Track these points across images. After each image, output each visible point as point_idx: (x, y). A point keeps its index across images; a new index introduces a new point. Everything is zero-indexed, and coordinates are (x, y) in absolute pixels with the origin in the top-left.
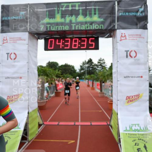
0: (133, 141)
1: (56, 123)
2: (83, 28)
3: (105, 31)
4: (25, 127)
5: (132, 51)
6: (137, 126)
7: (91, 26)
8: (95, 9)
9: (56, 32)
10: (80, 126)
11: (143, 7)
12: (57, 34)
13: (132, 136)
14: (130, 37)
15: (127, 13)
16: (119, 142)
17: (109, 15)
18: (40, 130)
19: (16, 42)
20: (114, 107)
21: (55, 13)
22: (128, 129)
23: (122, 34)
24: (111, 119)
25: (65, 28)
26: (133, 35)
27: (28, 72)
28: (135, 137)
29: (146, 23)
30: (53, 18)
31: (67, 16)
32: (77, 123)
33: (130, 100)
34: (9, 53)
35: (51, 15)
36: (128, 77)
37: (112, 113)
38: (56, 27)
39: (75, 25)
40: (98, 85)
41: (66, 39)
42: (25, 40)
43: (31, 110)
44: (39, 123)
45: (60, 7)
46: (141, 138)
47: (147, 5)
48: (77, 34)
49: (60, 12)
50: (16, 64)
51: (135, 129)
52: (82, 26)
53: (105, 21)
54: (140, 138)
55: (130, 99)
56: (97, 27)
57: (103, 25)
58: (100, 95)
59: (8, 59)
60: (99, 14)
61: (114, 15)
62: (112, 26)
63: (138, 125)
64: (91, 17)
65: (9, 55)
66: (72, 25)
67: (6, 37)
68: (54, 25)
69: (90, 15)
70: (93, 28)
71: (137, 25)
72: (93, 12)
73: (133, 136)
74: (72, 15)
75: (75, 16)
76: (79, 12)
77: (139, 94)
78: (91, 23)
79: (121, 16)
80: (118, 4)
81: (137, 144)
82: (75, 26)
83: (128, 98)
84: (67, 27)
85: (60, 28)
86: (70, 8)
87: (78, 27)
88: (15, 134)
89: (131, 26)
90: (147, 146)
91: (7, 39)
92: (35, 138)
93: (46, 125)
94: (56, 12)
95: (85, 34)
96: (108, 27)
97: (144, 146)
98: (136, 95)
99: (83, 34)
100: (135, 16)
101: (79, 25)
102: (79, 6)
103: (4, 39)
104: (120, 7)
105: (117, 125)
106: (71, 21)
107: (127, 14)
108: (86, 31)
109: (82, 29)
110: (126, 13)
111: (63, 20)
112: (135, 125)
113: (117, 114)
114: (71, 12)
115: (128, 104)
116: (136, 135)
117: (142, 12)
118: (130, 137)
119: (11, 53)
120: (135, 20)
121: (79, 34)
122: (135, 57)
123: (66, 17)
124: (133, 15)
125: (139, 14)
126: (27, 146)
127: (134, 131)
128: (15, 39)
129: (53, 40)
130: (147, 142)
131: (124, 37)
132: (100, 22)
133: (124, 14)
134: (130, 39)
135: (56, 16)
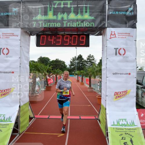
0: (120, 135)
1: (47, 117)
2: (75, 25)
3: (95, 29)
4: (16, 120)
5: (121, 49)
6: (124, 120)
7: (82, 24)
8: (86, 7)
9: (48, 29)
10: (69, 120)
11: (133, 6)
12: (49, 31)
13: (119, 130)
14: (119, 36)
16: (106, 136)
17: (100, 14)
18: (31, 123)
19: (9, 38)
20: (103, 102)
21: (47, 10)
22: (116, 123)
23: (112, 32)
24: (99, 113)
25: (56, 25)
26: (122, 33)
27: (20, 67)
28: (122, 132)
31: (59, 13)
36: (117, 73)
37: (101, 108)
38: (48, 24)
39: (66, 22)
40: (87, 81)
41: (58, 36)
42: (17, 36)
43: (22, 104)
44: (30, 116)
45: (52, 4)
46: (127, 132)
47: (136, 5)
48: (68, 31)
49: (52, 9)
50: (8, 59)
51: (122, 124)
52: (73, 23)
53: (95, 19)
54: (126, 133)
55: (118, 95)
56: (88, 24)
57: (93, 23)
58: (89, 90)
60: (90, 12)
61: (105, 14)
62: (102, 24)
63: (125, 120)
64: (82, 15)
68: (46, 22)
69: (82, 12)
70: (84, 26)
71: (126, 23)
72: (84, 11)
74: (63, 12)
75: (67, 13)
76: (71, 10)
77: (127, 90)
78: (83, 21)
79: (111, 14)
80: (109, 3)
81: (124, 138)
82: (67, 24)
83: (116, 93)
84: (59, 24)
85: (52, 25)
86: (62, 6)
87: (70, 25)
88: (6, 127)
89: (121, 25)
90: (133, 141)
92: (26, 131)
93: (37, 118)
94: (49, 9)
95: (76, 32)
96: (98, 25)
97: (130, 140)
98: (124, 91)
99: (74, 32)
100: (125, 15)
101: (70, 23)
102: (71, 4)
104: (111, 6)
105: (105, 120)
106: (62, 18)
107: (117, 13)
108: (77, 28)
109: (73, 26)
111: (55, 17)
112: (123, 120)
113: (106, 110)
114: (63, 10)
115: (116, 100)
116: (123, 129)
117: (131, 12)
118: (118, 132)
119: (4, 49)
120: (125, 19)
121: (70, 32)
122: (123, 55)
123: (58, 14)
124: (123, 14)
125: (129, 13)
126: (18, 138)
127: (121, 126)
128: (8, 35)
129: (45, 37)
130: (133, 136)
131: (114, 35)
132: (90, 20)
133: (115, 13)
134: (119, 38)
135: (48, 13)
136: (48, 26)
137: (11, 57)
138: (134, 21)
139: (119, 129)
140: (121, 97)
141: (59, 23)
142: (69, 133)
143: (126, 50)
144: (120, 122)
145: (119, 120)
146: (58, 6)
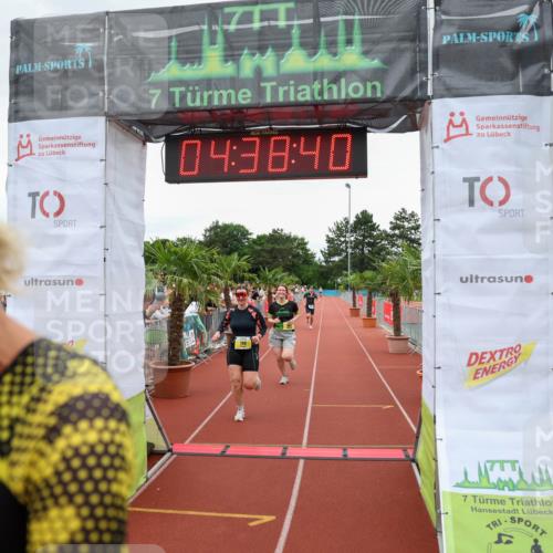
0: (488, 526)
1: (216, 448)
2: (306, 94)
3: (387, 106)
5: (490, 179)
6: (508, 466)
7: (335, 88)
8: (349, 25)
10: (302, 462)
11: (537, 8)
12: (210, 122)
13: (488, 506)
14: (482, 127)
15: (471, 33)
17: (407, 45)
18: (153, 474)
19: (63, 153)
23: (452, 114)
24: (417, 437)
25: (237, 99)
26: (493, 118)
27: (105, 260)
28: (500, 511)
29: (546, 71)
30: (192, 63)
31: (246, 52)
32: (292, 452)
33: (482, 366)
34: (37, 194)
35: (187, 52)
36: (477, 277)
39: (274, 83)
41: (244, 139)
42: (93, 145)
44: (150, 446)
45: (220, 19)
46: (521, 515)
48: (283, 118)
49: (220, 38)
51: (500, 480)
52: (300, 88)
54: (516, 516)
55: (485, 365)
56: (356, 90)
57: (378, 84)
59: (33, 215)
60: (364, 42)
61: (423, 45)
62: (414, 86)
63: (513, 463)
64: (335, 54)
65: (38, 198)
66: (262, 84)
67: (28, 136)
68: (197, 88)
70: (343, 96)
71: (514, 76)
72: (341, 38)
73: (492, 507)
74: (262, 49)
75: (276, 51)
76: (290, 38)
77: (519, 346)
78: (336, 77)
79: (449, 45)
80: (438, 1)
81: (504, 539)
82: (275, 90)
83: (476, 358)
84: (244, 93)
87: (286, 93)
89: (491, 83)
90: (542, 549)
91: (29, 142)
93: (179, 454)
95: (315, 120)
96: (401, 85)
97: (533, 547)
98: (506, 346)
99: (309, 121)
100: (503, 45)
101: (289, 85)
102: (289, 17)
103: (20, 144)
104: (445, 13)
105: (433, 463)
106: (258, 71)
107: (472, 38)
108: (316, 105)
109: (301, 99)
110: (469, 35)
112: (502, 463)
116: (502, 502)
118: (480, 511)
119: (47, 194)
120: (507, 63)
121: (293, 121)
122: (502, 203)
123: (240, 55)
124: (495, 39)
127: (495, 487)
128: (58, 142)
129: (196, 144)
130: (543, 532)
131: (461, 126)
132: (367, 70)
133: (462, 39)
134: (483, 135)
135: (204, 55)
136: (205, 104)
137: (70, 223)
138: (543, 67)
139: (485, 500)
140: (498, 373)
141: (244, 90)
142: (295, 512)
143: (511, 184)
144: (490, 473)
145: (488, 465)
146: (241, 27)
